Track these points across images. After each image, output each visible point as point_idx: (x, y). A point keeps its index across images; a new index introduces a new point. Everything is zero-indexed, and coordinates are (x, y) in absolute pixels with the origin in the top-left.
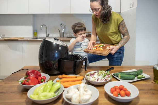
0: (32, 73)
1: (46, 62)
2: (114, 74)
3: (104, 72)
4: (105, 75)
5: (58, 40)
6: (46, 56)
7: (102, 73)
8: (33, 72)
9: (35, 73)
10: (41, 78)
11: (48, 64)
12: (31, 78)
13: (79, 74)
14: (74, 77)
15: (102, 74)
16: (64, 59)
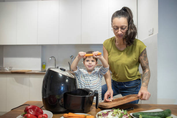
0: (32, 110)
1: (50, 97)
2: (133, 115)
3: (120, 111)
4: (122, 115)
5: (64, 70)
6: (50, 90)
7: (117, 112)
8: (33, 108)
9: (35, 110)
10: (41, 117)
11: (52, 99)
12: (29, 116)
13: (89, 113)
14: (83, 116)
15: (118, 114)
16: (70, 93)
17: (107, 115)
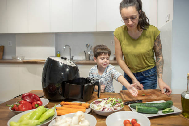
0: (28, 97)
3: (115, 99)
7: (111, 100)
8: (30, 95)
11: (51, 88)
16: (69, 82)
17: (99, 103)
